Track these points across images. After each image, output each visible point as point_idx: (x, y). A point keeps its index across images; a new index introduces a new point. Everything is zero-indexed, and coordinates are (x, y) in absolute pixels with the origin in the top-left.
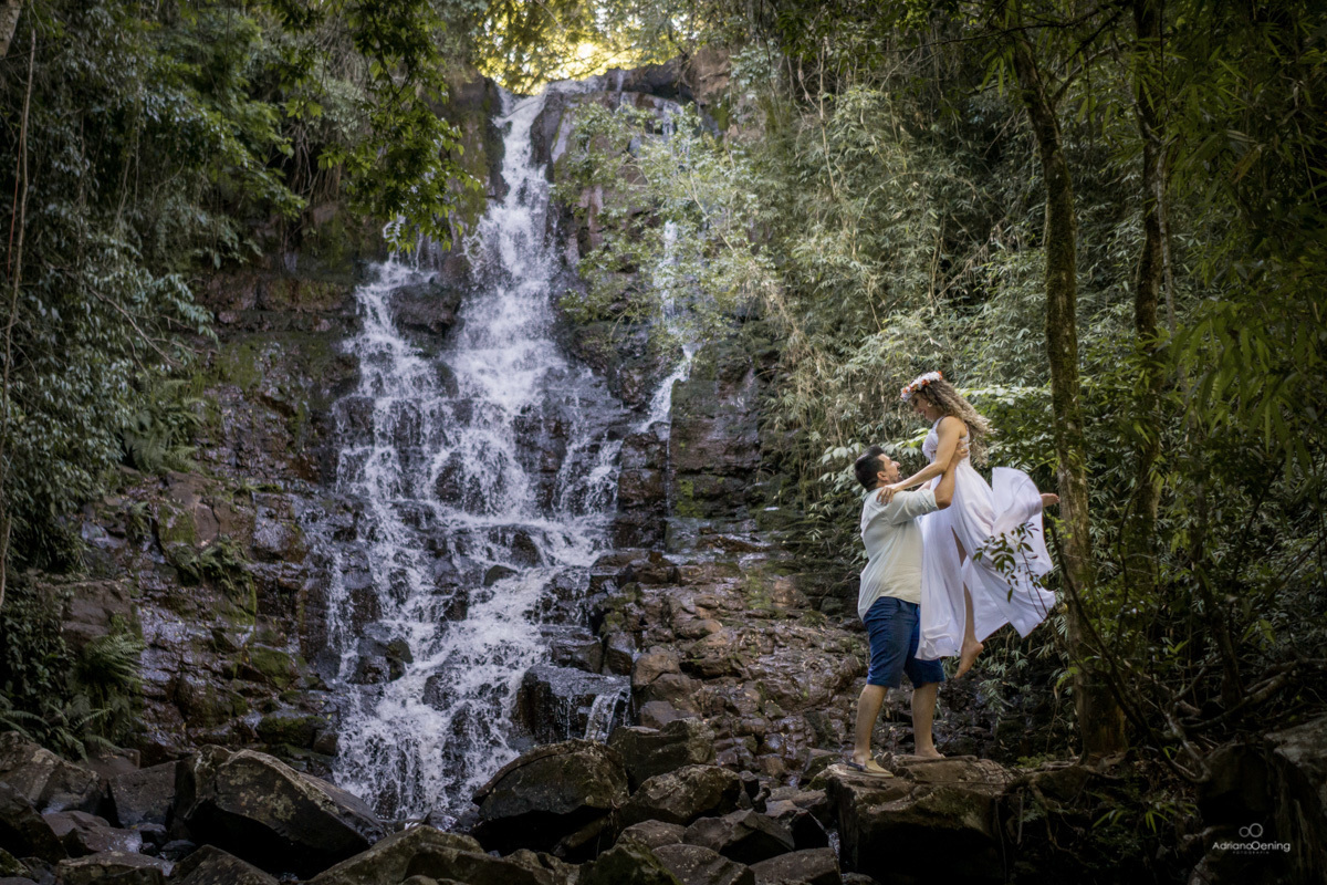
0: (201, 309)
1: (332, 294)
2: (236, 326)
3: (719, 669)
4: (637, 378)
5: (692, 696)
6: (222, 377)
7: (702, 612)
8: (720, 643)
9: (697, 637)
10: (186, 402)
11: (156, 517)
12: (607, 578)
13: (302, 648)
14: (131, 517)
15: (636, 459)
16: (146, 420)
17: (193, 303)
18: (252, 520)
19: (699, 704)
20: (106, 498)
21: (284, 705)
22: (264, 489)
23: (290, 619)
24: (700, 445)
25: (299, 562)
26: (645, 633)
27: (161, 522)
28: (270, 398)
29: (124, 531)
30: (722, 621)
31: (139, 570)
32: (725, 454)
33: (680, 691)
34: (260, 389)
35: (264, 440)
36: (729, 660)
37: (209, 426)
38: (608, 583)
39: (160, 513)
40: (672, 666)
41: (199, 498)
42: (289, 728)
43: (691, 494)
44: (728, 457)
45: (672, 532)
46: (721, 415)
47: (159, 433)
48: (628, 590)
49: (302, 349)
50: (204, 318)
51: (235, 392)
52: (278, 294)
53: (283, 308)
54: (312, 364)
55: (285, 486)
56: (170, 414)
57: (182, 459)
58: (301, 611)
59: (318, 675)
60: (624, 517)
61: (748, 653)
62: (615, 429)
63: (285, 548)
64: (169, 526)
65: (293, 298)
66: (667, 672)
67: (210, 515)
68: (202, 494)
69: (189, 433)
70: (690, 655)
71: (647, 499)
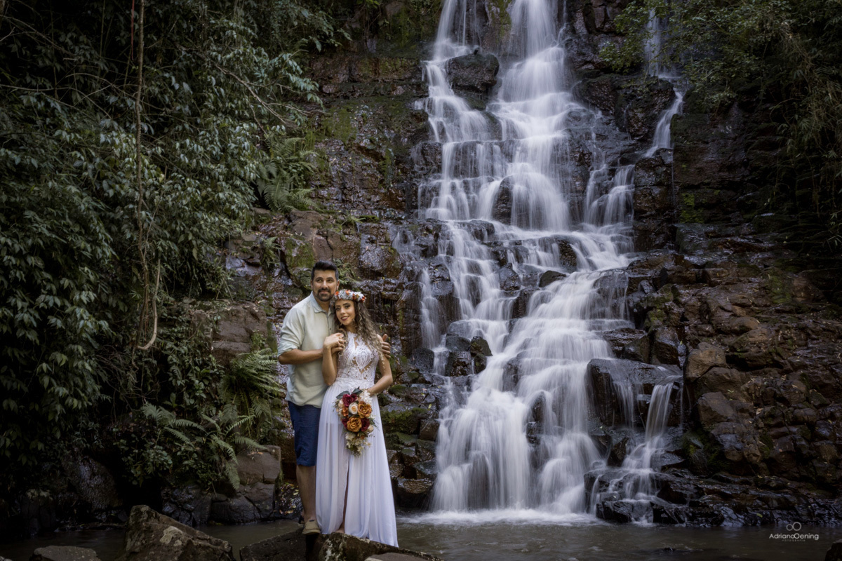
0: (308, 80)
1: (403, 67)
2: (335, 96)
3: (762, 361)
4: (640, 116)
5: (742, 387)
6: (328, 134)
7: (738, 310)
8: (760, 338)
9: (738, 333)
10: (302, 154)
11: (283, 248)
12: (643, 279)
13: (403, 347)
14: (264, 249)
15: (648, 179)
16: (273, 170)
17: (302, 76)
18: (358, 246)
19: (750, 394)
20: (243, 235)
21: (393, 398)
22: (366, 220)
23: (392, 325)
24: (698, 165)
25: (396, 277)
26: (686, 328)
27: (287, 252)
28: (364, 147)
29: (258, 261)
30: (758, 318)
31: (272, 292)
32: (719, 171)
33: (731, 383)
34: (356, 141)
35: (361, 180)
36: (770, 353)
37: (321, 172)
38: (644, 283)
39: (286, 245)
40: (721, 360)
41: (316, 231)
42: (399, 420)
43: (693, 204)
44: (722, 174)
45: (682, 236)
46: (713, 141)
47: (284, 179)
48: (666, 290)
49: (385, 108)
50: (311, 87)
51: (338, 145)
52: (364, 70)
53: (369, 80)
54: (393, 120)
55: (380, 214)
56: (291, 164)
57: (302, 199)
58: (401, 317)
59: (417, 371)
60: (640, 225)
61: (786, 346)
62: (626, 156)
63: (385, 266)
64: (294, 255)
65: (376, 72)
66: (716, 366)
67: (324, 244)
68: (318, 227)
69: (306, 178)
70: (733, 349)
71: (657, 210)
